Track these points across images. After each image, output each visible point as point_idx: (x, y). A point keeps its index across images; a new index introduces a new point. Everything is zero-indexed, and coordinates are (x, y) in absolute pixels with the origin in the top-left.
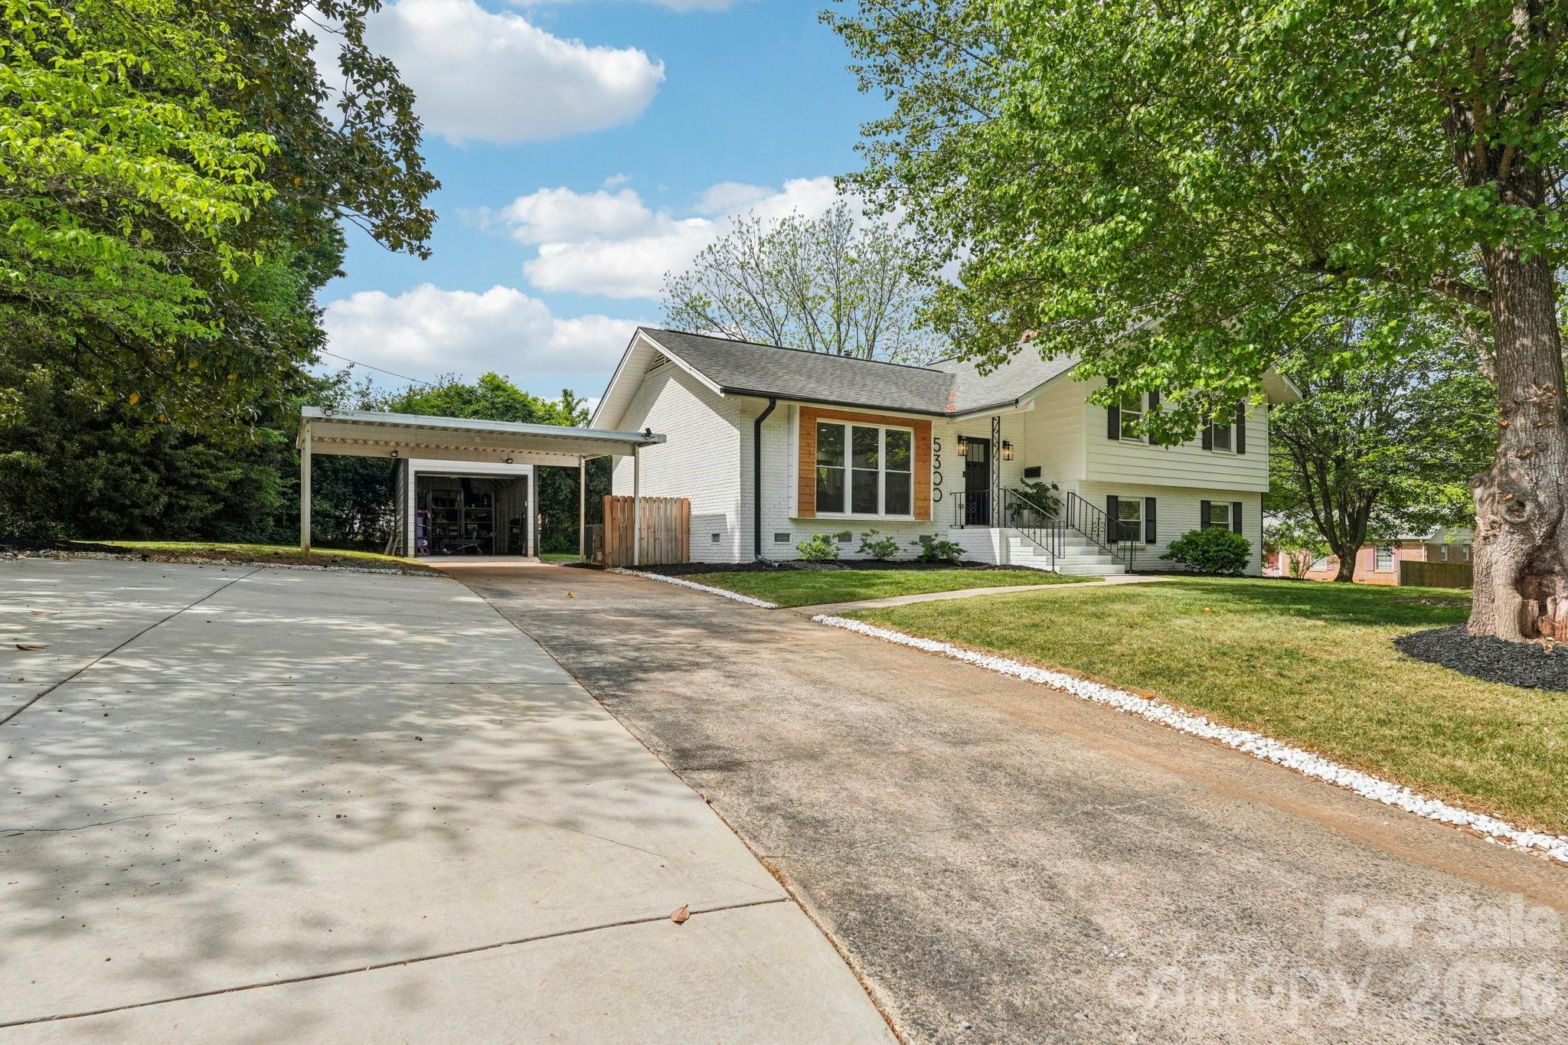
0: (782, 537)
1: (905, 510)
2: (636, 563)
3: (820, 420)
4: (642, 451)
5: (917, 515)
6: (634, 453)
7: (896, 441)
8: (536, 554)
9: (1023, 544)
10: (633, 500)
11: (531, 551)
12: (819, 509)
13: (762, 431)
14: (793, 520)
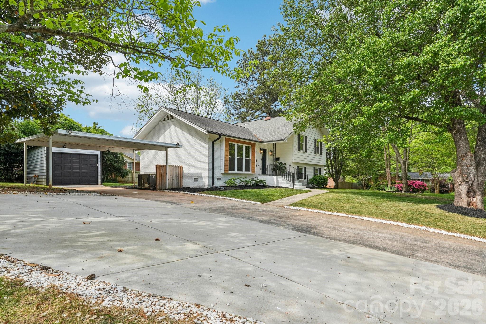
0: (219, 179)
1: (249, 171)
2: (167, 188)
3: (230, 142)
4: (169, 149)
5: (252, 172)
6: (166, 150)
7: (247, 149)
8: (101, 184)
9: (283, 180)
10: (166, 166)
11: (99, 182)
12: (229, 170)
13: (214, 145)
14: (222, 173)
